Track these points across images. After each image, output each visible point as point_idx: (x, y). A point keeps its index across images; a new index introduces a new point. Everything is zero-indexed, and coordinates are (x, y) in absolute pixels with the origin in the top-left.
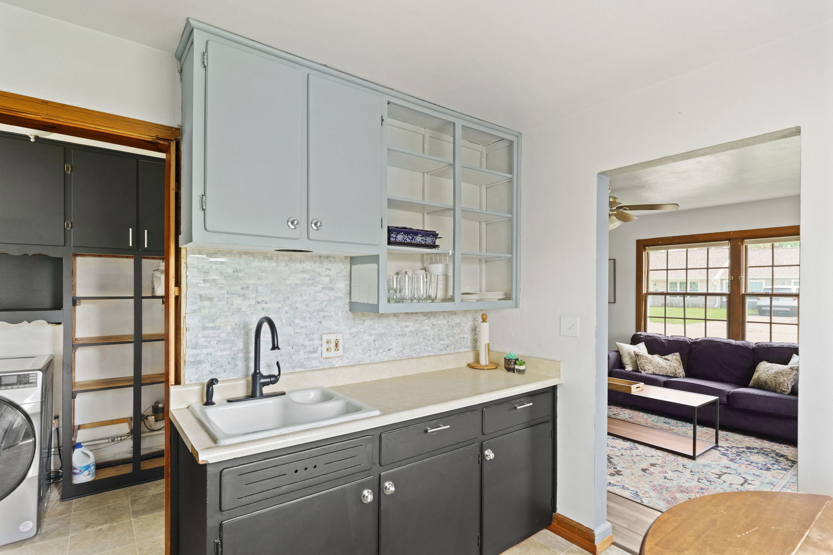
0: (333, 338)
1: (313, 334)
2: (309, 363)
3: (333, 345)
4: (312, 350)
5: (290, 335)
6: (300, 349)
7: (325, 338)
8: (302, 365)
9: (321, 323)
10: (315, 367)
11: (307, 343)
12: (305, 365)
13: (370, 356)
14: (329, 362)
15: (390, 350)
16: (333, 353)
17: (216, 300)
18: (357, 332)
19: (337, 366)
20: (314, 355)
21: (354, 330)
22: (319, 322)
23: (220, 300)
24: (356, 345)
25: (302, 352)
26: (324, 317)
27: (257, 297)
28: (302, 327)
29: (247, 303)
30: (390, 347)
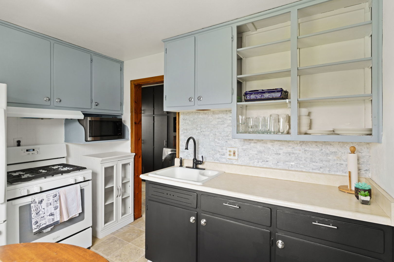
0: (232, 150)
1: (223, 147)
2: (221, 160)
3: (232, 153)
4: (223, 154)
5: (213, 146)
6: (217, 153)
7: (229, 149)
8: (218, 160)
9: (227, 142)
10: (224, 162)
11: (220, 150)
12: (219, 160)
13: (254, 162)
14: (231, 161)
15: (267, 161)
16: (232, 157)
17: (188, 130)
18: (246, 148)
19: (235, 164)
20: (224, 156)
21: (244, 147)
22: (226, 141)
23: (189, 130)
24: (245, 155)
25: (218, 154)
26: (228, 139)
27: (201, 129)
28: (218, 143)
29: (197, 131)
30: (268, 160)
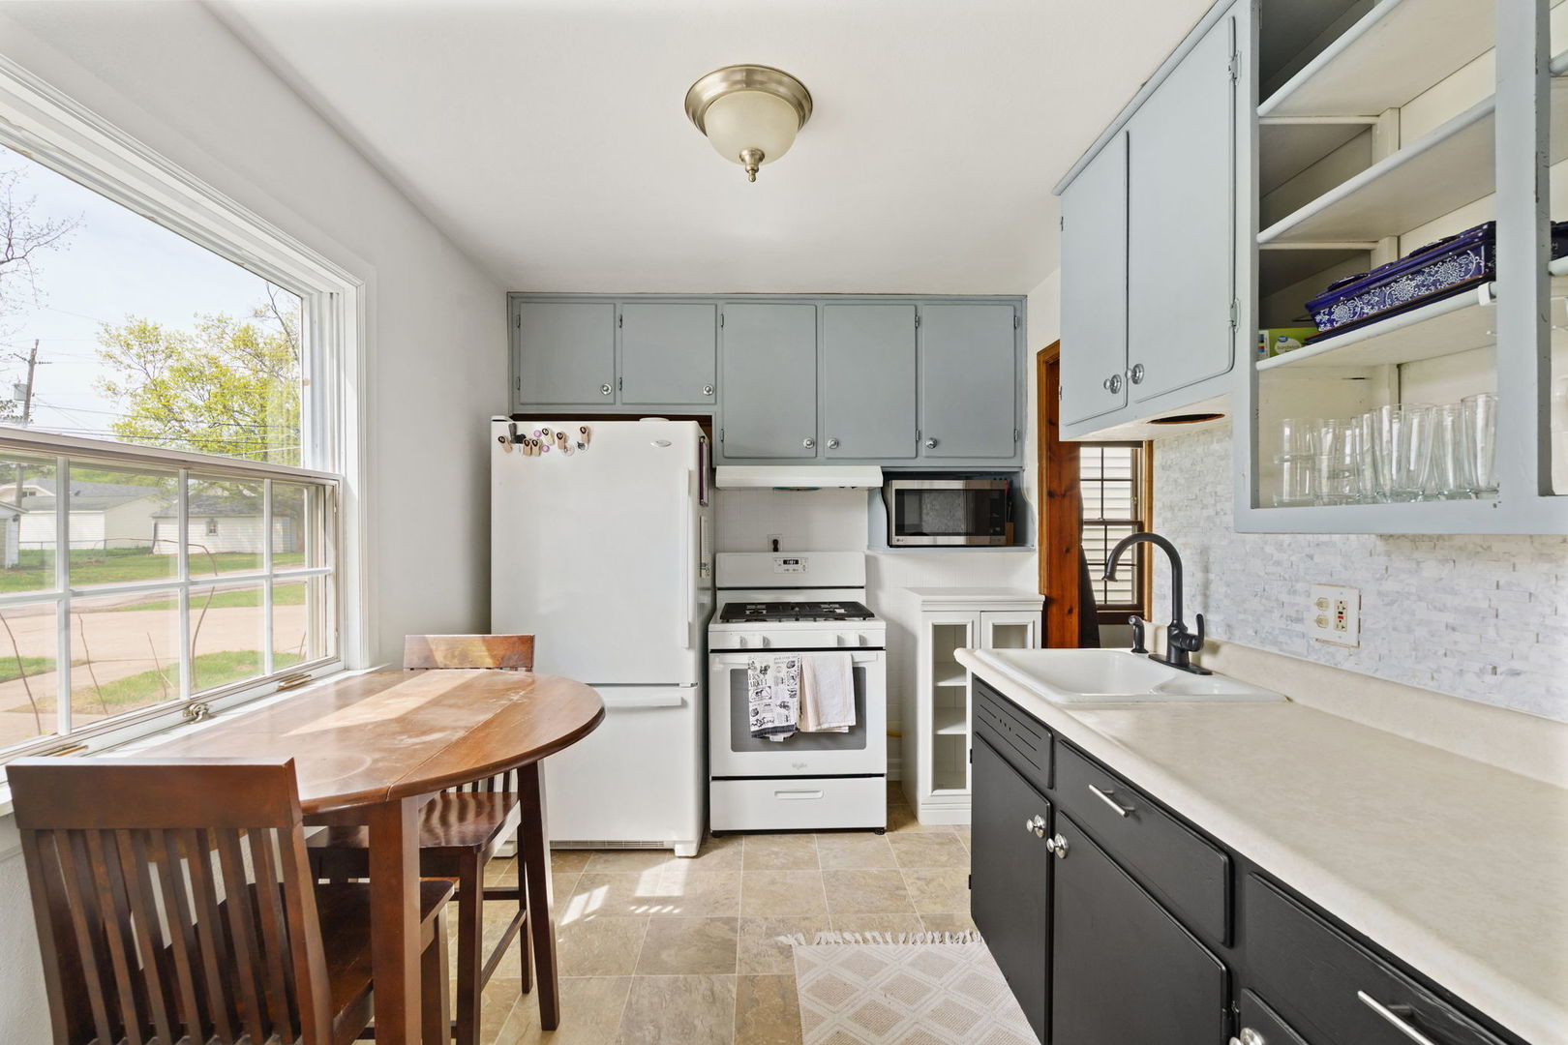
0: (1332, 595)
1: (1297, 581)
2: (1289, 642)
3: (1331, 614)
4: (1294, 615)
5: (1259, 576)
6: (1272, 607)
7: (1318, 592)
8: (1275, 643)
9: (1311, 557)
10: (1301, 654)
11: (1284, 597)
12: (1281, 643)
13: (1438, 671)
14: (1328, 653)
15: (1516, 673)
16: (1330, 632)
17: (1176, 509)
18: (1398, 592)
19: (1343, 668)
20: (1298, 627)
21: (1389, 586)
22: (1307, 555)
23: (1180, 510)
24: (1395, 629)
25: (1276, 614)
26: (1318, 545)
27: (1215, 505)
28: (1278, 563)
29: (1205, 513)
30: (1517, 665)
